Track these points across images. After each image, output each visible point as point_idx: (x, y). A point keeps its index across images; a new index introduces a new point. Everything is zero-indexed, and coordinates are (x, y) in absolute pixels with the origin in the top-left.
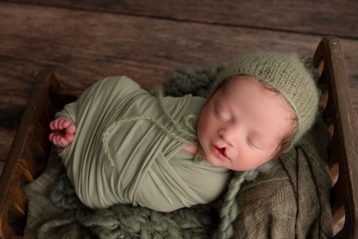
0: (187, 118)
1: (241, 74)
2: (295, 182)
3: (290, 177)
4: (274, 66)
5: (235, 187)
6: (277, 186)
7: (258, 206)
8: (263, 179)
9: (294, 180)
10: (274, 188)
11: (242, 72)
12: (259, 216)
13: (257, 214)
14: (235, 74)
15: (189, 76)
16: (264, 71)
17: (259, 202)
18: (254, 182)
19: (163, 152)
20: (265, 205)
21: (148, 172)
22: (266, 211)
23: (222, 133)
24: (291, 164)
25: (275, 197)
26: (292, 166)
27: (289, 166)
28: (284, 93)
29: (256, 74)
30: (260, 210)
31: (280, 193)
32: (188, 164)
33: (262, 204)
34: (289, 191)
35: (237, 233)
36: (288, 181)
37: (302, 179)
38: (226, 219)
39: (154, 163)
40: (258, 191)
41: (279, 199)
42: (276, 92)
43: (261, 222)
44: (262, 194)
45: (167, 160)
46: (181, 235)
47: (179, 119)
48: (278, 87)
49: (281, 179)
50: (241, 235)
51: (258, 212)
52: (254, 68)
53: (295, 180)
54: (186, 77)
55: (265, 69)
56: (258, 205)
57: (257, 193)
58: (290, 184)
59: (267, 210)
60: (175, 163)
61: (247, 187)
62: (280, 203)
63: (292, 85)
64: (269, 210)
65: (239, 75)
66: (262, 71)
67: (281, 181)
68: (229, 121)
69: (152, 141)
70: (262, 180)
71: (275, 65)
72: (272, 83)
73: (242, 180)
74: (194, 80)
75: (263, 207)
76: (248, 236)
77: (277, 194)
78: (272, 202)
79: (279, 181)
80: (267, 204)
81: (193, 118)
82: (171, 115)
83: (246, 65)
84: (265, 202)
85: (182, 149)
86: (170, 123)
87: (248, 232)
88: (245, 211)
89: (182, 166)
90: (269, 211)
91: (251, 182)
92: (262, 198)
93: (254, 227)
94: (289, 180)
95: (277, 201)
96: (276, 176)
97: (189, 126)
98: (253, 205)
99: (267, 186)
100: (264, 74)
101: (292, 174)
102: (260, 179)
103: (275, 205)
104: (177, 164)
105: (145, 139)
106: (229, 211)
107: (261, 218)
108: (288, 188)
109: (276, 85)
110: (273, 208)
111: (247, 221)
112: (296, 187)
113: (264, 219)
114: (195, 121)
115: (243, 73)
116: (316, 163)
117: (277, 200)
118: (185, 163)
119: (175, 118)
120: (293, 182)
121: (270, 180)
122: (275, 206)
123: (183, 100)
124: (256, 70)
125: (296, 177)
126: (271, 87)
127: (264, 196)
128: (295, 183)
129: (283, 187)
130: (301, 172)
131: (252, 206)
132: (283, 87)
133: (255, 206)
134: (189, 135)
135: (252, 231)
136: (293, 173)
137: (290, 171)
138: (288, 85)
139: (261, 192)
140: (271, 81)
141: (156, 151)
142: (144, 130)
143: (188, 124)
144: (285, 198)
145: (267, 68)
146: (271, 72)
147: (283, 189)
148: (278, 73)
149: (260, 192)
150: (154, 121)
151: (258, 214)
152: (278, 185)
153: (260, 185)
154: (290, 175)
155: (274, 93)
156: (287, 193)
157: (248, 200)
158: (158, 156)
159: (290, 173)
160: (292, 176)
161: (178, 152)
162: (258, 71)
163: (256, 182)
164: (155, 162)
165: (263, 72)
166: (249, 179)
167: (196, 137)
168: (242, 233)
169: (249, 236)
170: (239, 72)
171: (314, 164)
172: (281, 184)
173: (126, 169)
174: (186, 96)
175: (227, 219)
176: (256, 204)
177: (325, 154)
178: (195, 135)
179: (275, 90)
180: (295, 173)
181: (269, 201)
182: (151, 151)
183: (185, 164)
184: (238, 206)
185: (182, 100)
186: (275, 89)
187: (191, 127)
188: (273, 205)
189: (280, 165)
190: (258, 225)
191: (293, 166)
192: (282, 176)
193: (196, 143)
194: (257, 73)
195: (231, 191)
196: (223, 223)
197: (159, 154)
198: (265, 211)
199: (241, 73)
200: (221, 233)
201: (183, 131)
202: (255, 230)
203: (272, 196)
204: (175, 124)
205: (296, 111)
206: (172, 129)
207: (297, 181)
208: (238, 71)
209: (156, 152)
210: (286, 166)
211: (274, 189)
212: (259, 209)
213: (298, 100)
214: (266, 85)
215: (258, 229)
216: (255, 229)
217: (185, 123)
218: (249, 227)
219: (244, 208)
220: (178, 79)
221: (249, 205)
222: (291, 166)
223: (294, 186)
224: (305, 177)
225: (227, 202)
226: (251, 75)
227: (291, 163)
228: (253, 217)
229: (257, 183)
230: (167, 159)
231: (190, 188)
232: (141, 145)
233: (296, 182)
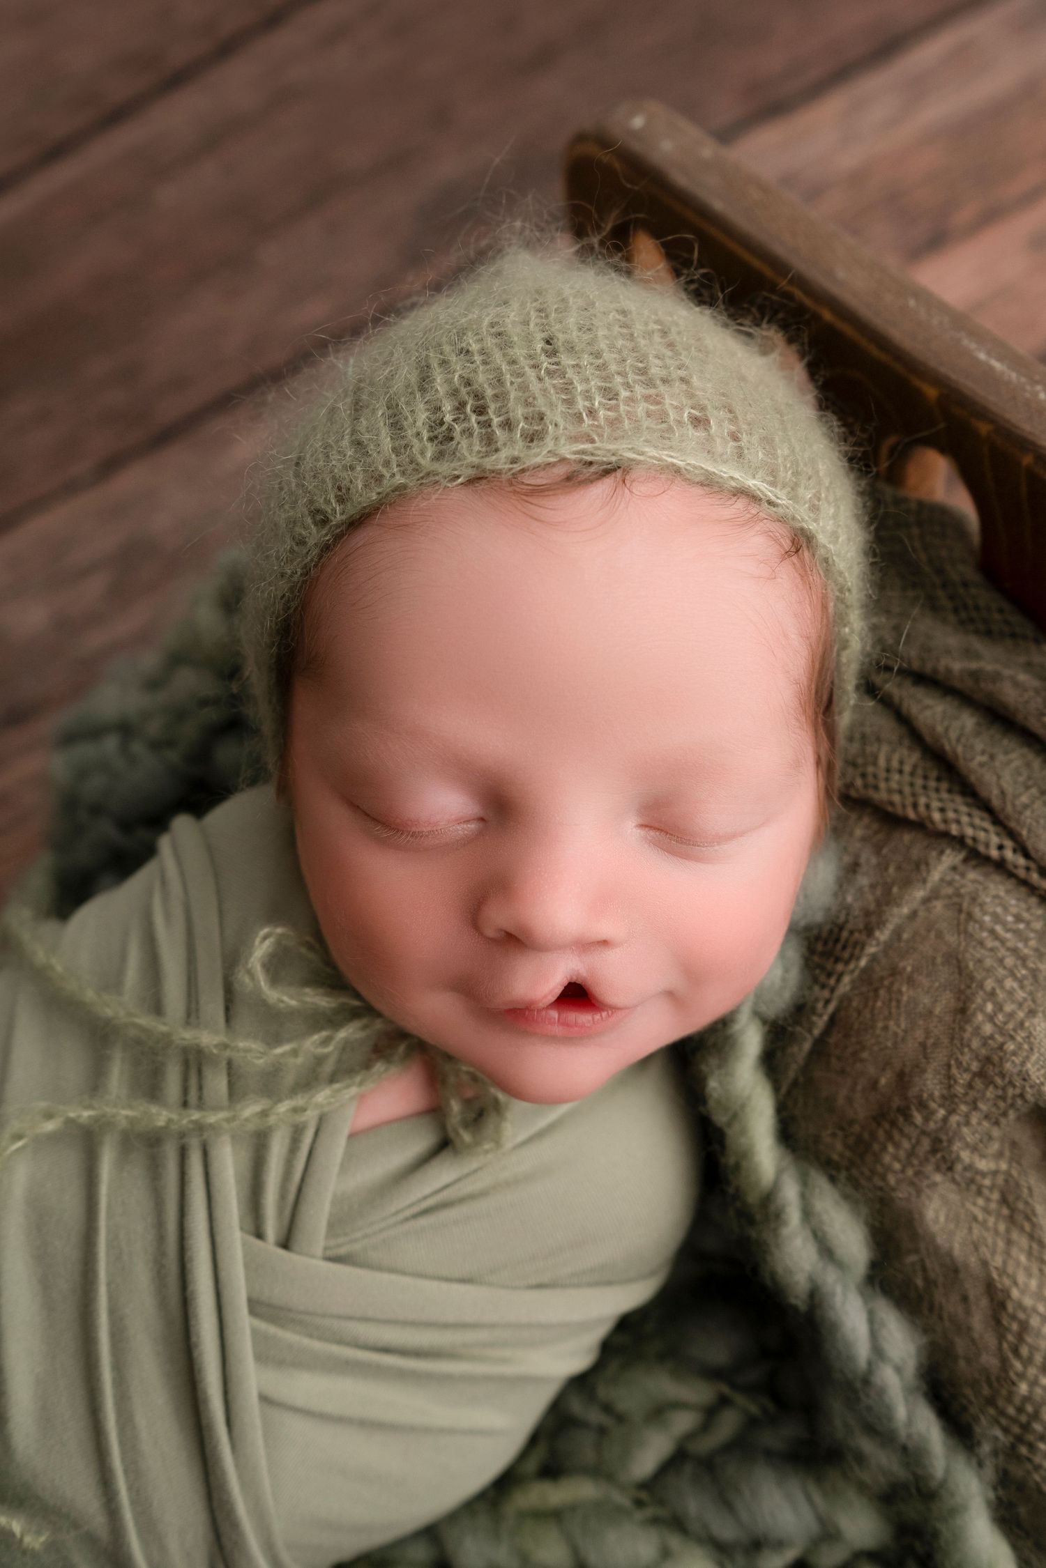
0: (250, 973)
1: (344, 527)
2: (1001, 847)
3: (959, 842)
4: (478, 358)
5: (749, 1098)
6: (939, 935)
7: (942, 1112)
8: (846, 955)
9: (991, 841)
10: (934, 959)
11: (342, 514)
12: (983, 1156)
13: (965, 1156)
14: (315, 552)
15: (125, 729)
16: (448, 418)
17: (931, 1083)
18: (817, 1000)
19: (259, 1235)
20: (972, 1079)
21: (264, 1399)
22: (1002, 1104)
23: (497, 917)
24: (907, 778)
25: (985, 1001)
26: (919, 782)
27: (907, 790)
28: (652, 452)
29: (425, 462)
30: (968, 1123)
31: (988, 962)
32: (437, 1185)
33: (950, 1087)
34: (1014, 910)
35: (941, 1318)
36: (961, 868)
37: (1026, 807)
38: (834, 1295)
39: (255, 1333)
40: (873, 1027)
41: (1011, 993)
42: (607, 472)
43: (1014, 1173)
44: (905, 1031)
45: (314, 1262)
46: (655, 1521)
47: (213, 1006)
48: (593, 441)
49: (929, 885)
50: (968, 1312)
51: (962, 1138)
52: (387, 443)
53: (995, 840)
54: (111, 743)
55: (447, 407)
56: (933, 1105)
57: (876, 1048)
58: (986, 875)
59: (1004, 1098)
60: (366, 1236)
61: (795, 1049)
62: (1032, 1013)
63: (650, 383)
64: (1018, 1091)
65: (338, 538)
66: (442, 423)
67: (934, 895)
68: (482, 819)
69: (160, 1224)
70: (847, 962)
71: (482, 352)
72: (549, 444)
73: (751, 1041)
74: (154, 728)
75: (969, 1099)
76: (1009, 1296)
77: (976, 974)
78: (992, 1037)
79: (926, 901)
80: (975, 1066)
81: (278, 943)
82: (157, 1008)
83: (335, 456)
84: (959, 1064)
85: (352, 1136)
86: (186, 1064)
87: (995, 1275)
88: (892, 1180)
89: (415, 1216)
90: (1022, 1096)
91: (800, 1010)
92: (926, 1057)
93: (995, 1224)
94: (965, 860)
95: (1011, 1015)
96: (895, 890)
97: (293, 1003)
98: (913, 1124)
99: (894, 972)
100: (468, 432)
101: (958, 822)
102: (832, 960)
103: (1019, 1039)
104: (381, 1231)
105: (111, 1245)
106: (811, 1238)
107: (999, 1155)
108: (997, 901)
109: (575, 439)
110: (1023, 1063)
111: (942, 1219)
112: (1028, 869)
113: (1014, 1144)
114: (303, 950)
115: (351, 510)
116: (1016, 684)
117: (1009, 1008)
118: (419, 1195)
119: (192, 1014)
120: (994, 853)
121: (883, 935)
122: (1026, 1046)
123: (164, 883)
124: (406, 446)
125: (985, 815)
126: (561, 471)
127: (927, 1038)
128: (1009, 854)
129: (970, 916)
130: (989, 777)
131: (908, 1129)
132: (614, 423)
133: (927, 1119)
134: (330, 1048)
135: (1007, 1253)
136: (956, 811)
137: (937, 816)
138: (631, 400)
139: (891, 1023)
140: (532, 438)
141: (221, 1265)
142: (69, 1204)
143: (285, 998)
144: (1031, 965)
145: (454, 393)
146: (496, 396)
147: (982, 928)
148: (531, 374)
149: (886, 1028)
150: (90, 1117)
151: (974, 1149)
152: (943, 926)
153: (856, 992)
154: (954, 830)
155: (602, 489)
156: (1017, 932)
157: (861, 1110)
158: (248, 1279)
159: (945, 821)
160: (969, 832)
161: (344, 1169)
162: (421, 440)
163: (826, 994)
164: (258, 1323)
165: (450, 429)
166: (779, 1004)
167: (378, 1025)
168: (965, 1299)
169: (1015, 1293)
170: (325, 521)
171: (1009, 695)
172: (946, 906)
173: (130, 1489)
174: (165, 844)
175: (839, 1290)
176: (922, 1105)
177: (1001, 611)
178: (365, 1021)
179: (593, 469)
180: (967, 805)
181: (975, 1044)
182: (190, 1288)
183: (425, 1198)
184: (833, 1180)
185: (157, 885)
186: (591, 463)
187: (308, 999)
188: (1011, 1046)
189: (860, 818)
190: (1011, 1198)
191: (925, 777)
192: (920, 867)
193: (402, 1048)
194: (422, 453)
195: (744, 1131)
196: (834, 1327)
197: (247, 1266)
198: (994, 1110)
199: (339, 518)
200: (866, 1381)
201: (283, 1055)
202: (1015, 1235)
203: (960, 1005)
204: (216, 1046)
205: (773, 498)
206: (217, 1084)
207: (1012, 834)
208: (315, 523)
209: (223, 1274)
210: (892, 804)
211: (939, 960)
212: (959, 1124)
213: (735, 437)
214: (527, 479)
215: (1028, 1219)
216: (1008, 1231)
217: (264, 1003)
218: (976, 1248)
219: (873, 1172)
220: (82, 773)
221: (890, 1137)
222: (912, 785)
223: (1016, 867)
224: (1027, 788)
225: (768, 1198)
226: (404, 487)
227: (901, 772)
228: (954, 1181)
229: (832, 990)
230: (313, 1256)
231: (540, 1286)
232: (112, 1299)
233: (1008, 844)
